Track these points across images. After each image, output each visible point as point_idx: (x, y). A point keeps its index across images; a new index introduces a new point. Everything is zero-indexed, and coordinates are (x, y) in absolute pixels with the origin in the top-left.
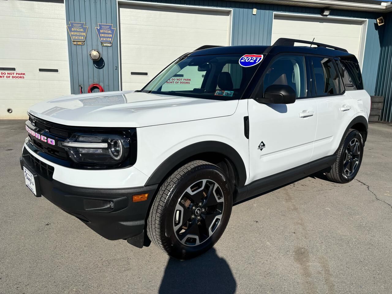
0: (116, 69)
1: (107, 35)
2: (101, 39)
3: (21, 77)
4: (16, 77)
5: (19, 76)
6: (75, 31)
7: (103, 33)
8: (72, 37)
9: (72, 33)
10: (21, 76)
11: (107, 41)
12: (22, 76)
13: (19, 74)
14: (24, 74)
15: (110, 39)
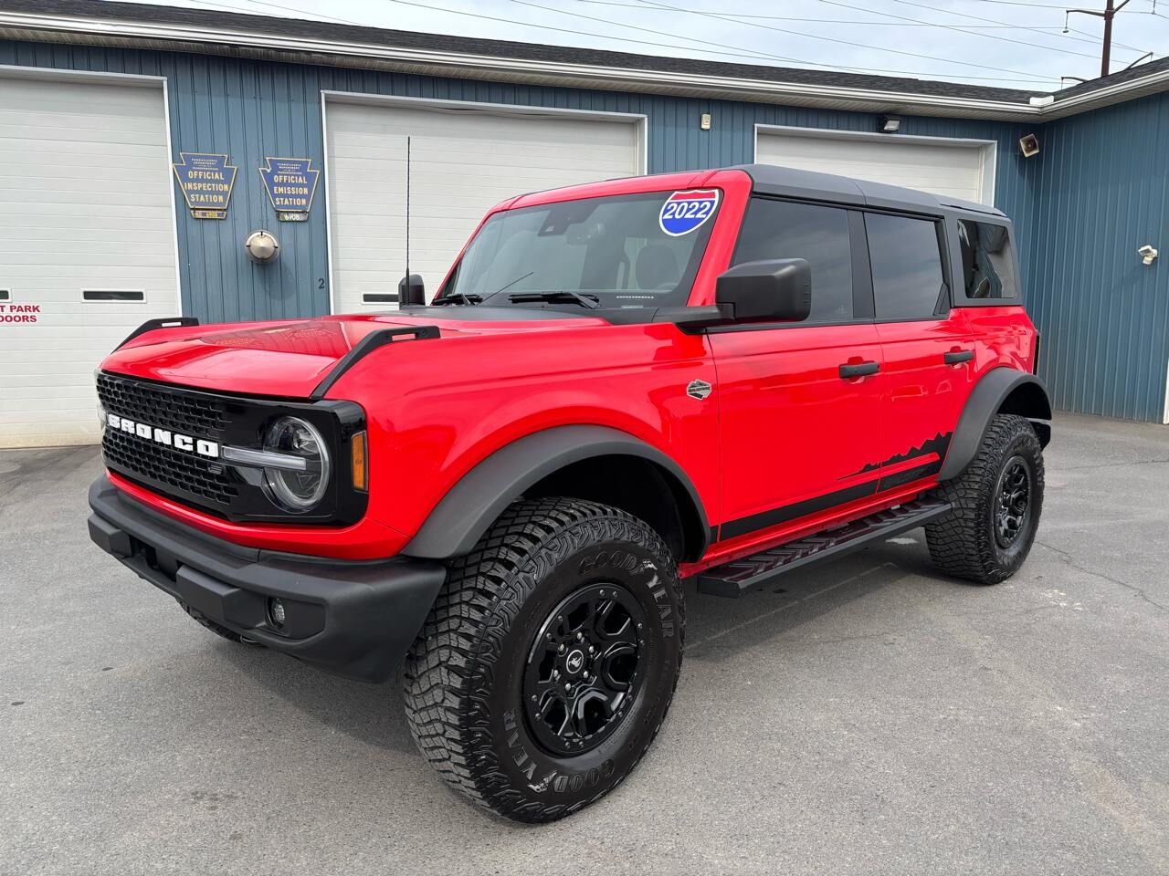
0: (320, 288)
1: (294, 191)
2: (275, 201)
3: (25, 318)
4: (9, 319)
5: (21, 314)
6: (197, 180)
7: (282, 184)
8: (190, 198)
9: (190, 186)
10: (24, 314)
11: (293, 206)
12: (29, 314)
13: (20, 309)
14: (36, 309)
15: (304, 201)
